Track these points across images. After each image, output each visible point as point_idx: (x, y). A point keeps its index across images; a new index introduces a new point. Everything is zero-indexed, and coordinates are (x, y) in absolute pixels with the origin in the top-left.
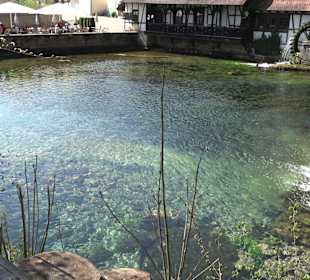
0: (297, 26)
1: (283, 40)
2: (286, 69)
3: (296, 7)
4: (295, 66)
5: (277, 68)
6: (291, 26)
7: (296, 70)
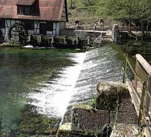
0: (9, 25)
1: (3, 32)
2: (7, 46)
3: (7, 16)
4: (12, 45)
5: (3, 46)
6: (6, 25)
7: (12, 46)
